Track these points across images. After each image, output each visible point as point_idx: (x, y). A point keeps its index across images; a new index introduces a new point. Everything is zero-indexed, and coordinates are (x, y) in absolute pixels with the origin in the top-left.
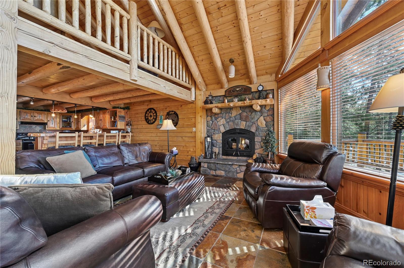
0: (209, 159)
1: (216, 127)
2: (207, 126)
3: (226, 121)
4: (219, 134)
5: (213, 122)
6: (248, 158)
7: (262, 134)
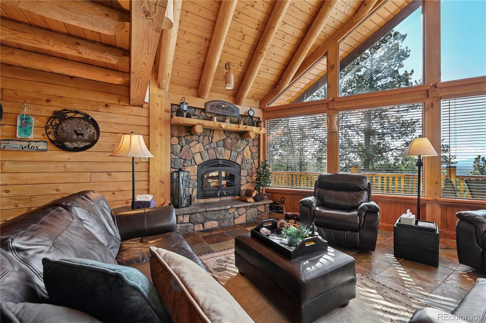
0: (185, 207)
1: (187, 154)
2: (172, 153)
3: (204, 147)
4: (193, 166)
5: (182, 147)
6: (233, 197)
7: (248, 166)
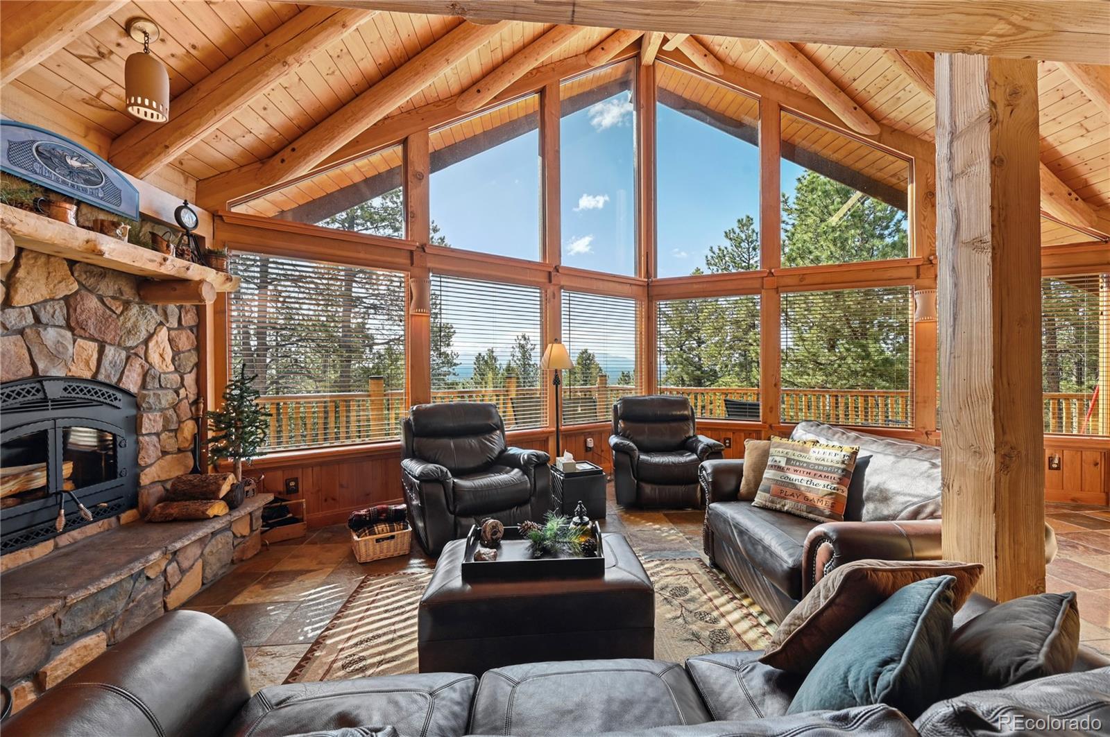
6: (113, 519)
7: (168, 398)
